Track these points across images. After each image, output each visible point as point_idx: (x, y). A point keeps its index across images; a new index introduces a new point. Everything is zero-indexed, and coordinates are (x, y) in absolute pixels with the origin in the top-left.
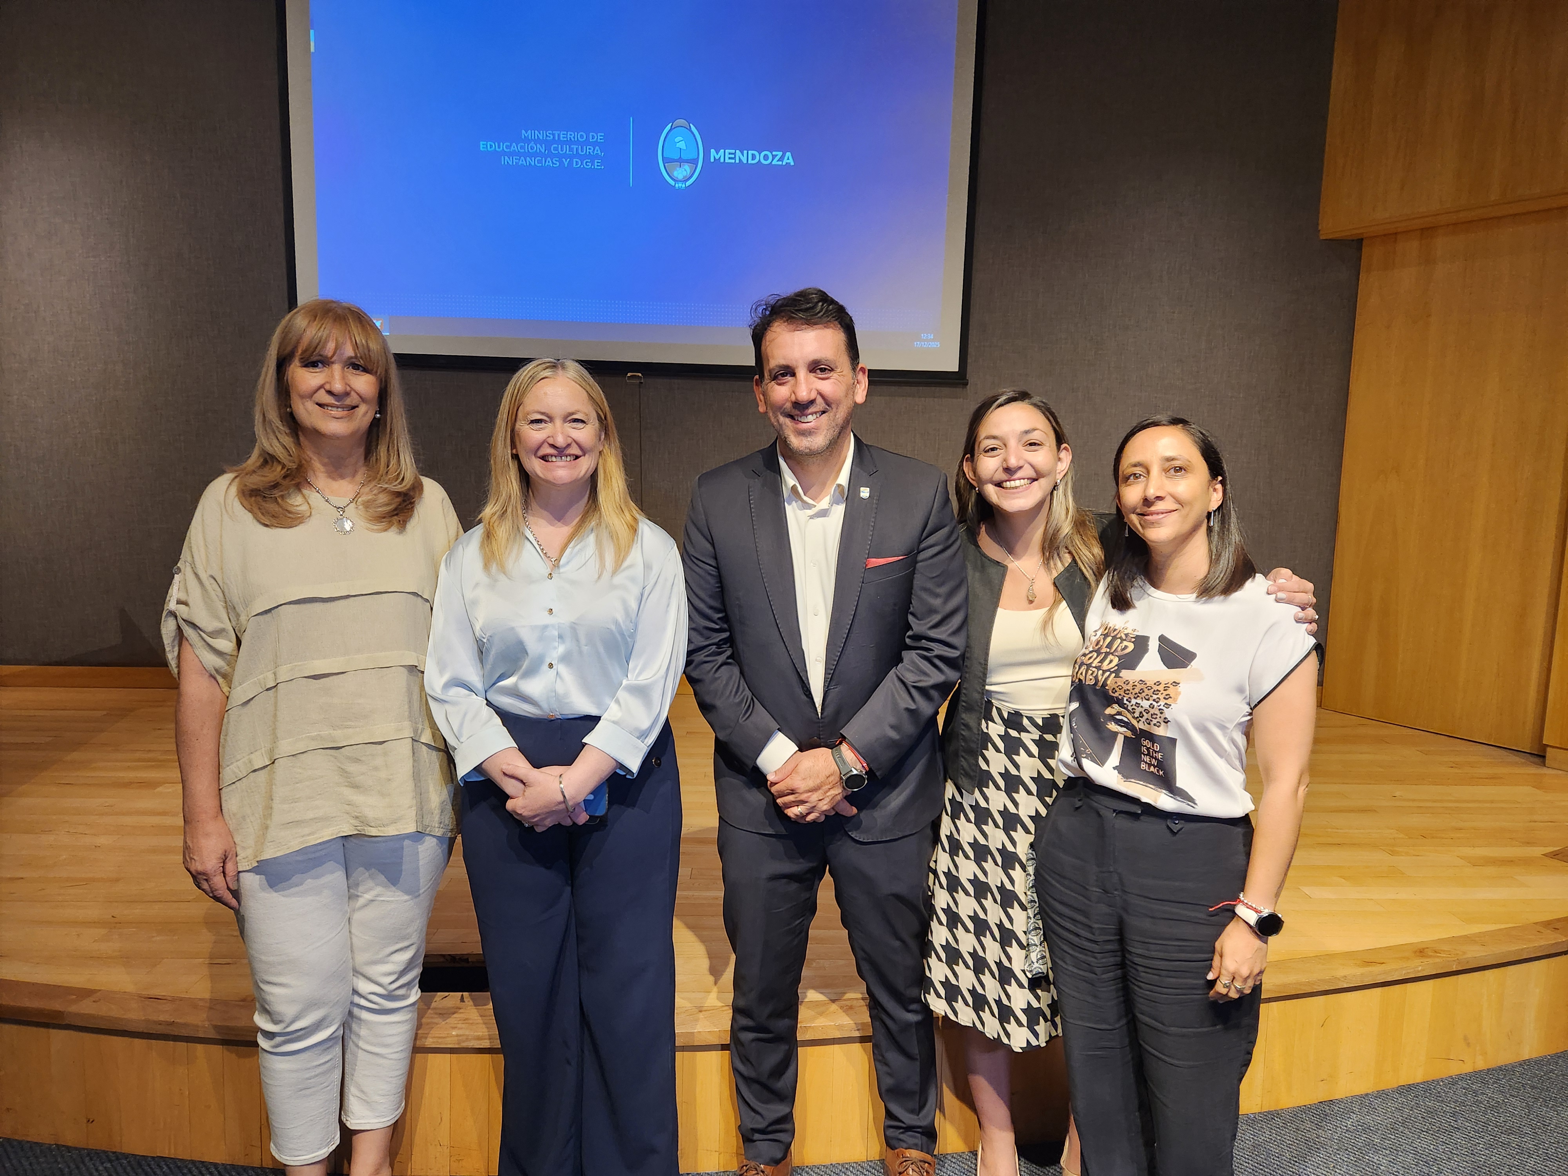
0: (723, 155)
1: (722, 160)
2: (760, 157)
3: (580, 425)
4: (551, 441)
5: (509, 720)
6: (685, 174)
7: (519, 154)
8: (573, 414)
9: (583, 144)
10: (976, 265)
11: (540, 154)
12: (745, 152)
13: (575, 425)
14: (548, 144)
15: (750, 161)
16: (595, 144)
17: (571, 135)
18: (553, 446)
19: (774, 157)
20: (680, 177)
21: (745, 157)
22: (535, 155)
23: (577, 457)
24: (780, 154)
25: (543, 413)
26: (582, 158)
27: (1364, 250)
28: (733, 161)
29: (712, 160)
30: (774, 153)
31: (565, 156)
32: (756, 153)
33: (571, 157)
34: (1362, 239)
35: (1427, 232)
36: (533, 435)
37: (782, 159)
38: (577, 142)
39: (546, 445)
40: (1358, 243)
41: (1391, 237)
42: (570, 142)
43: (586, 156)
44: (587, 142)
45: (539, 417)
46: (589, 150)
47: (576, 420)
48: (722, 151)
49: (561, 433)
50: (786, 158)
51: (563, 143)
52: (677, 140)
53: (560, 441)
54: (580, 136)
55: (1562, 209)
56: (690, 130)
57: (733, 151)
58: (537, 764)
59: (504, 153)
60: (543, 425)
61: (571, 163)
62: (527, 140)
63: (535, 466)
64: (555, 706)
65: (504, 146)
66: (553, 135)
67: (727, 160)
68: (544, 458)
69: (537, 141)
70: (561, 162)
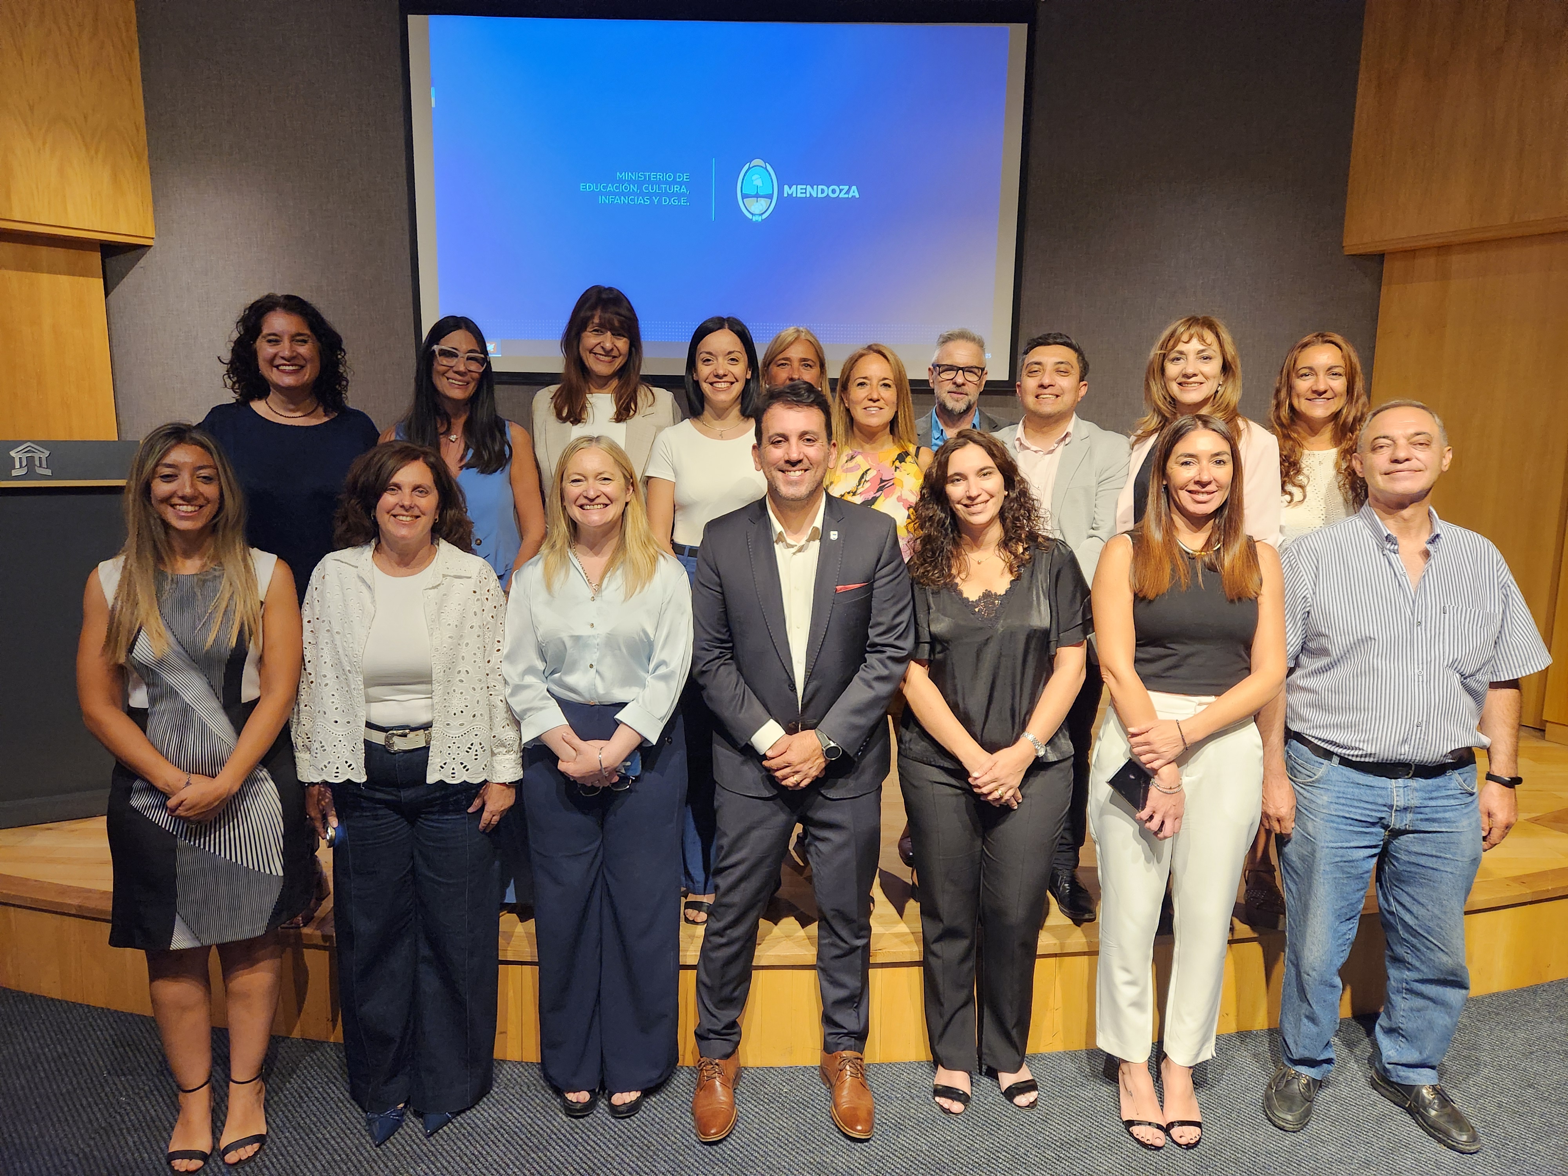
0: (797, 191)
1: (794, 195)
2: (828, 191)
3: (607, 482)
4: (585, 494)
5: (564, 704)
6: (761, 208)
7: (615, 194)
8: (601, 474)
9: (670, 184)
10: (1025, 283)
11: (634, 194)
12: (815, 187)
13: (604, 482)
14: (640, 184)
15: (820, 195)
16: (681, 184)
17: (659, 176)
18: (586, 497)
19: (841, 191)
20: (757, 212)
21: (817, 191)
22: (629, 194)
23: (607, 505)
24: (846, 188)
25: (579, 474)
26: (670, 196)
27: (1386, 265)
28: (804, 195)
29: (786, 195)
30: (841, 187)
31: (656, 195)
32: (825, 188)
33: (660, 195)
34: (1383, 255)
35: (1444, 249)
36: (573, 490)
37: (848, 192)
38: (667, 182)
39: (582, 497)
40: (1380, 258)
41: (1410, 253)
42: (659, 183)
43: (673, 195)
44: (674, 182)
45: (578, 477)
46: (676, 188)
47: (605, 479)
48: (794, 187)
49: (593, 488)
50: (852, 191)
51: (653, 183)
52: (754, 178)
53: (592, 494)
54: (669, 177)
55: (1564, 232)
56: (766, 168)
57: (804, 187)
58: (584, 739)
59: (601, 193)
60: (579, 483)
61: (660, 201)
62: (622, 182)
63: (576, 513)
64: (595, 696)
65: (601, 187)
66: (645, 176)
67: (799, 195)
68: (581, 506)
69: (630, 182)
70: (652, 201)
